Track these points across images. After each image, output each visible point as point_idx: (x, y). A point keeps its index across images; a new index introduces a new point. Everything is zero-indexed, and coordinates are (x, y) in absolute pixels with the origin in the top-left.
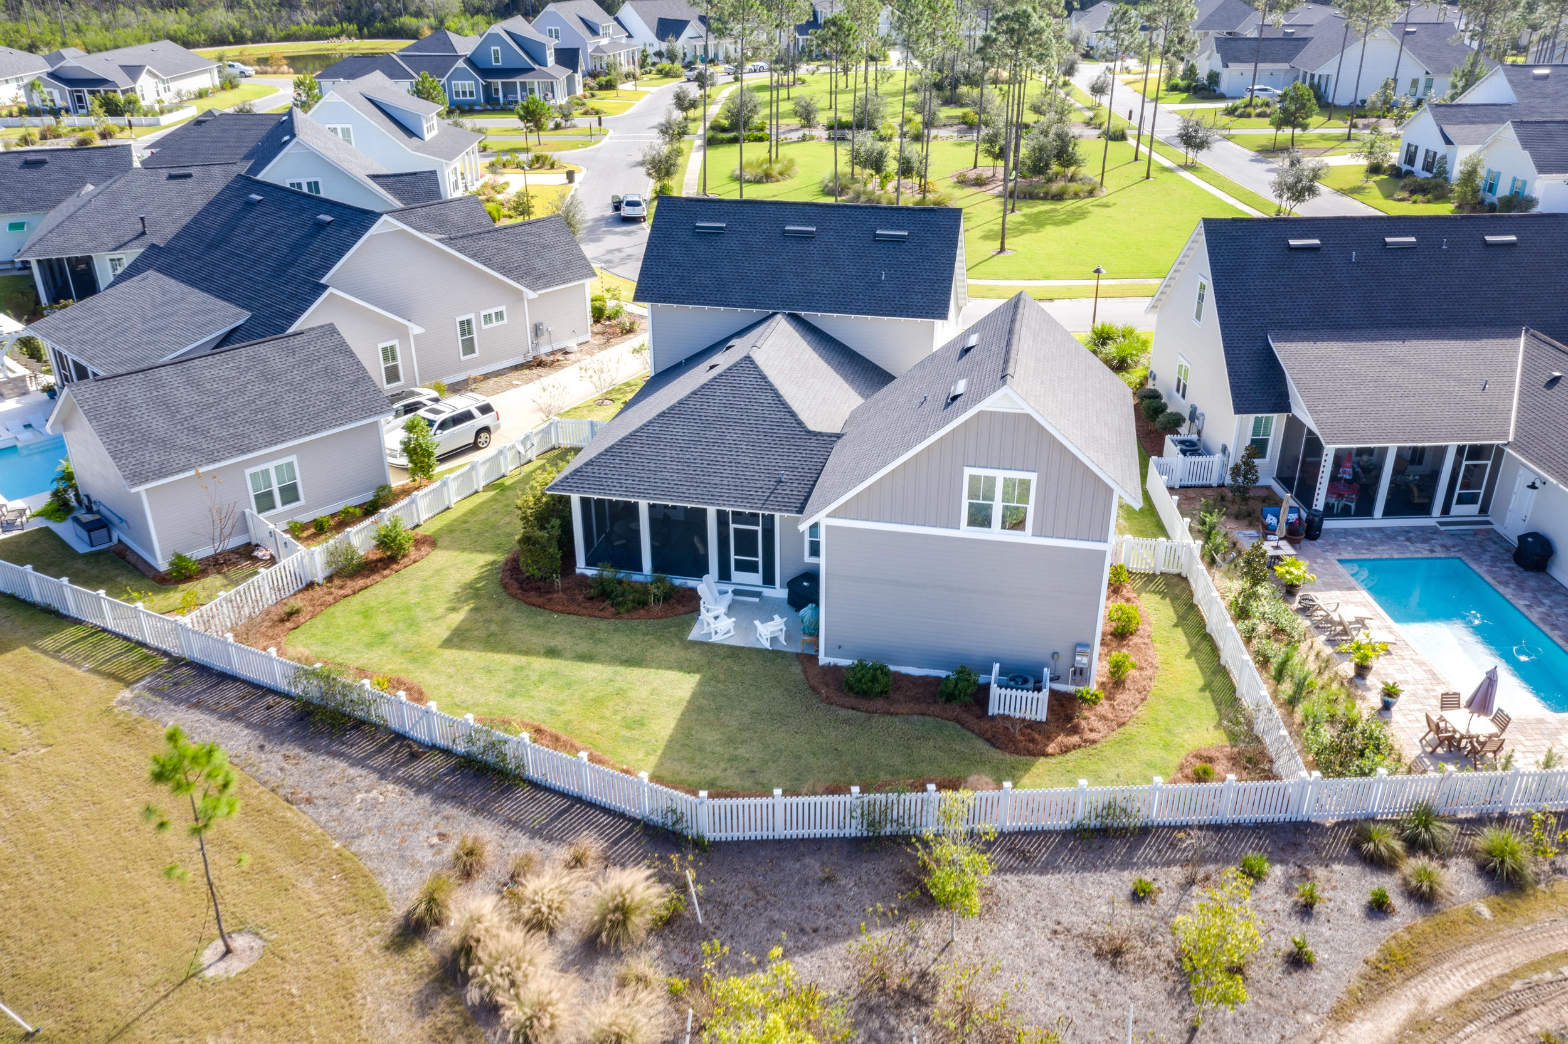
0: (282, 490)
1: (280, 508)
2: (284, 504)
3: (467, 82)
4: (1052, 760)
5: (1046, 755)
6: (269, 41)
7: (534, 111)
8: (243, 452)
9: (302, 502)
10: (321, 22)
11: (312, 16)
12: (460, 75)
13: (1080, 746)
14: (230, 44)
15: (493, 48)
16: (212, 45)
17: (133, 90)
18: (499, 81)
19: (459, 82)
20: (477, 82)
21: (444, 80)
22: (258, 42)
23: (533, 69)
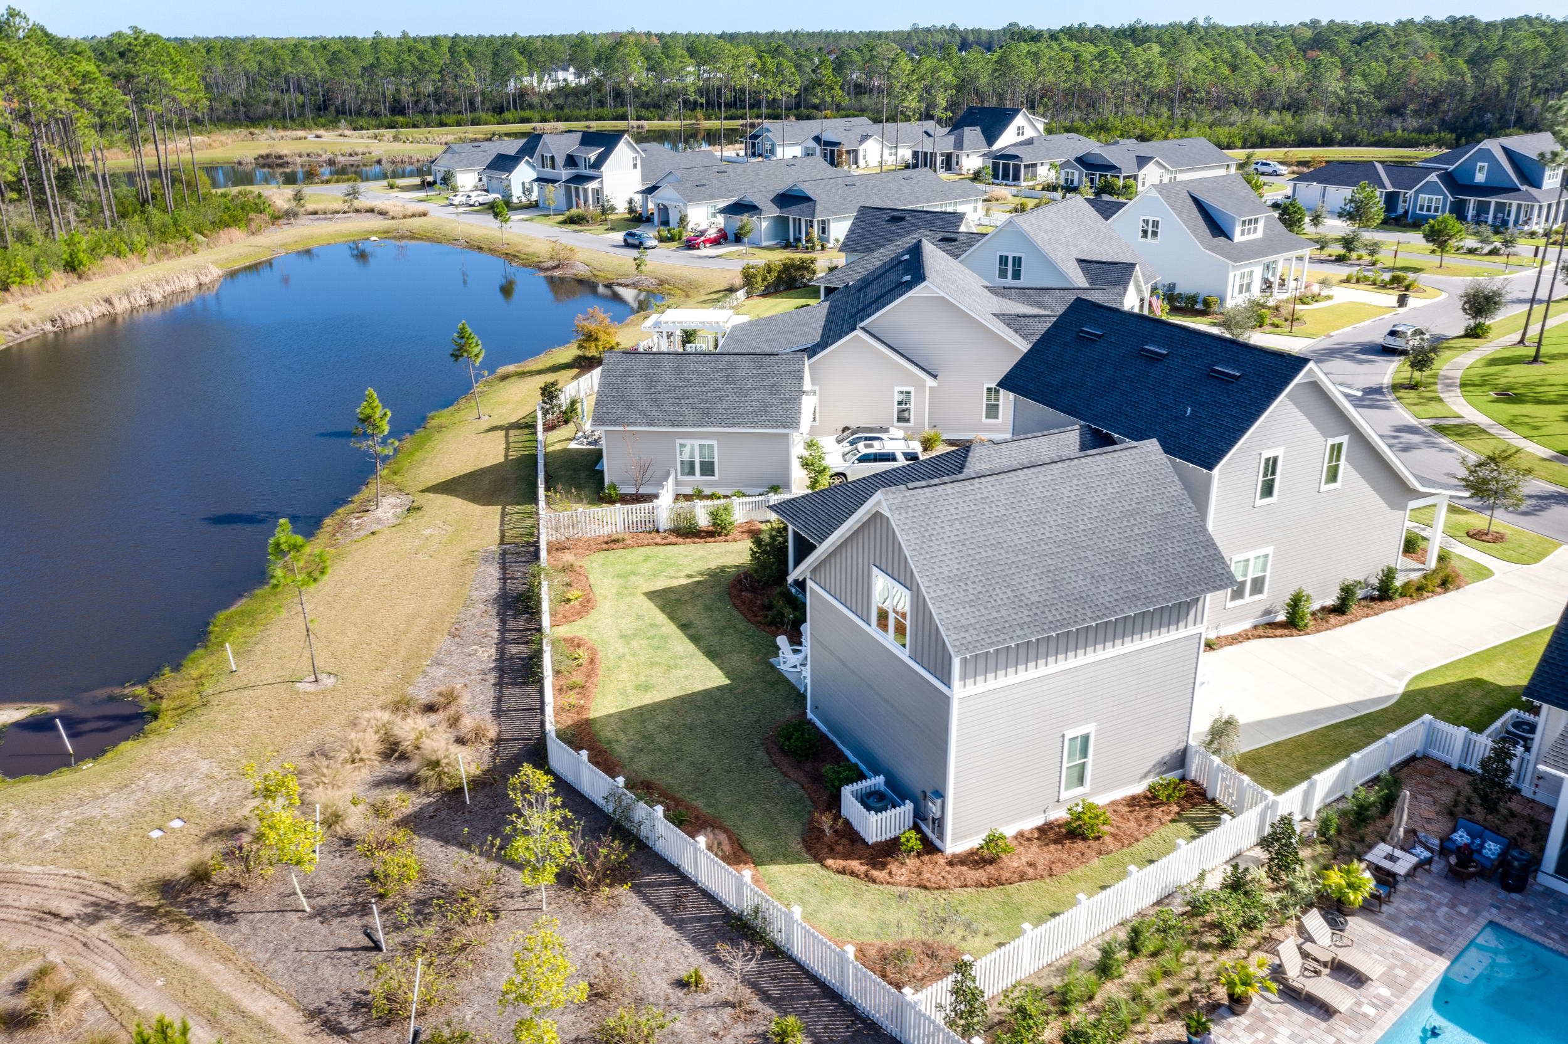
0: (702, 463)
1: (698, 476)
2: (702, 475)
3: (1435, 197)
4: (825, 872)
5: (823, 865)
6: (1358, 145)
7: (1440, 231)
8: (673, 426)
9: (716, 478)
10: (1419, 131)
11: (1414, 123)
12: (1430, 188)
13: (857, 876)
14: (1317, 146)
15: (1479, 164)
16: (1299, 146)
17: (1135, 178)
18: (1473, 199)
19: (1427, 196)
20: (1446, 198)
21: (1411, 192)
22: (1347, 145)
23: (1519, 190)
